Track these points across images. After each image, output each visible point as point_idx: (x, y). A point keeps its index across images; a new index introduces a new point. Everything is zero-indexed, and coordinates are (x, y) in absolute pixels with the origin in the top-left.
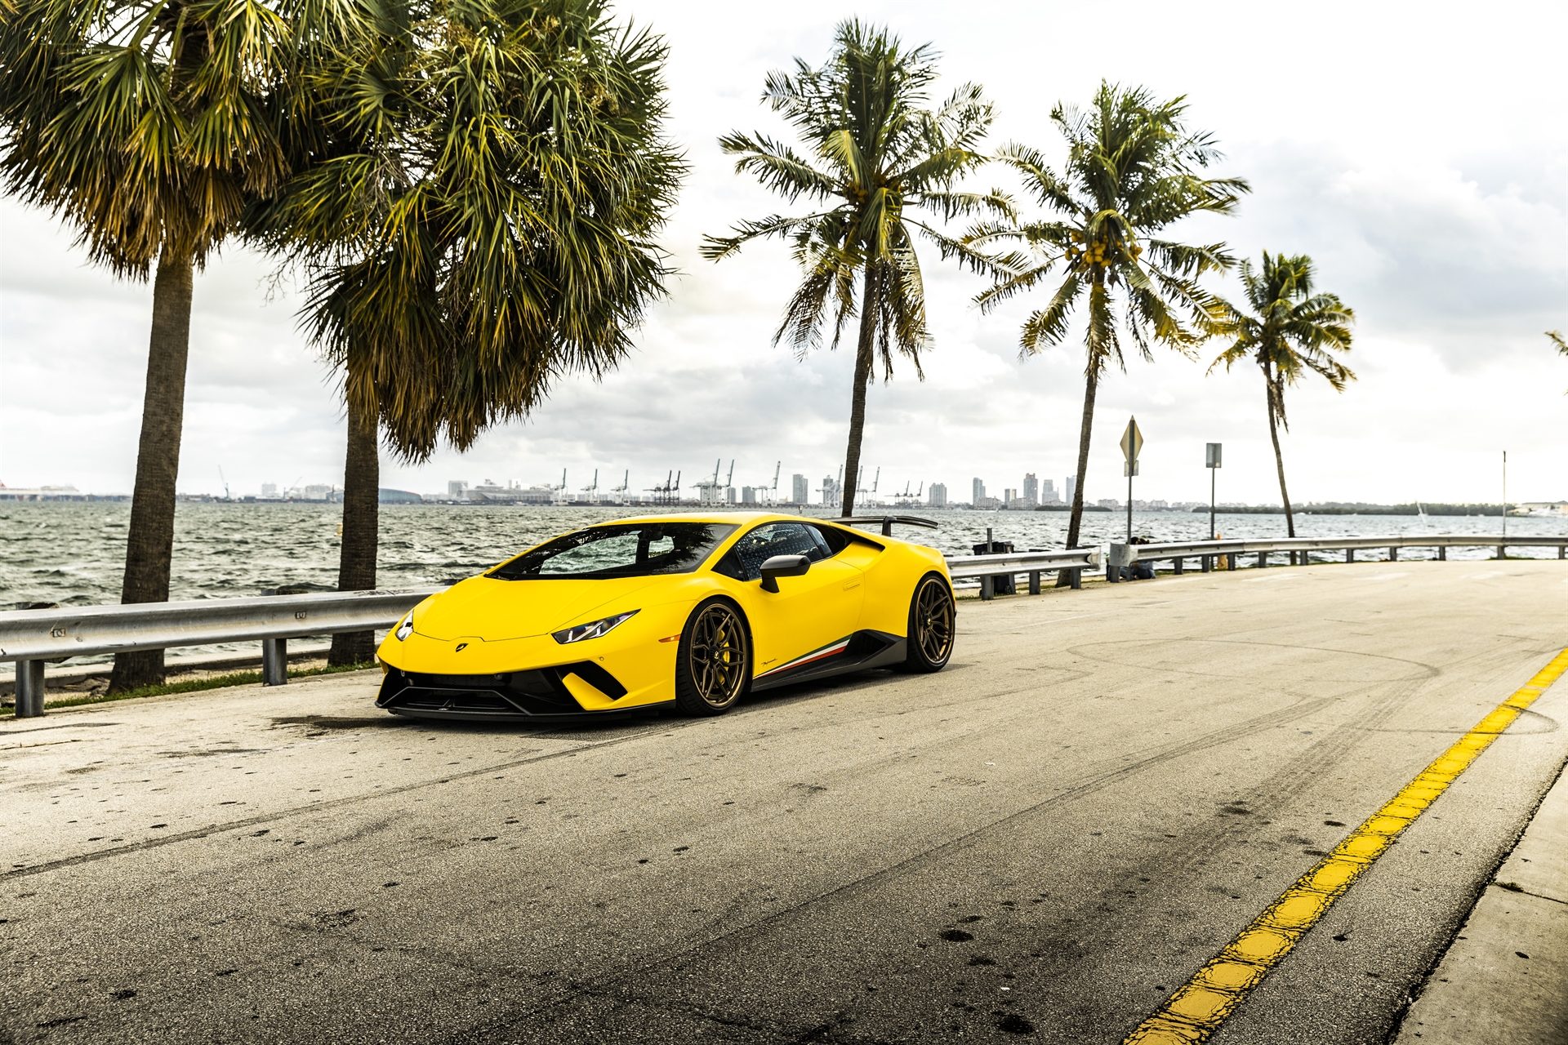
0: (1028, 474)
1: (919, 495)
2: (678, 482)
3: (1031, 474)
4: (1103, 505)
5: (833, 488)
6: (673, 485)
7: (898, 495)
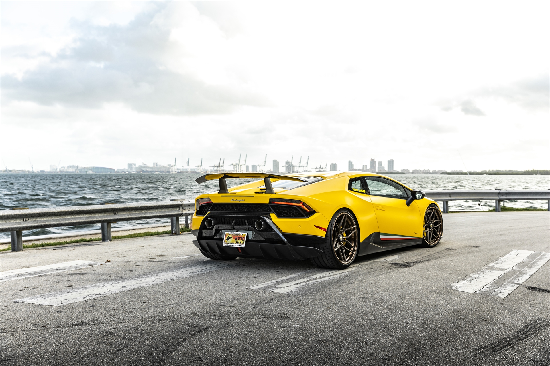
0: (371, 159)
1: (326, 168)
2: (223, 163)
3: (373, 159)
4: (403, 172)
5: (289, 165)
6: (221, 164)
7: (317, 168)
